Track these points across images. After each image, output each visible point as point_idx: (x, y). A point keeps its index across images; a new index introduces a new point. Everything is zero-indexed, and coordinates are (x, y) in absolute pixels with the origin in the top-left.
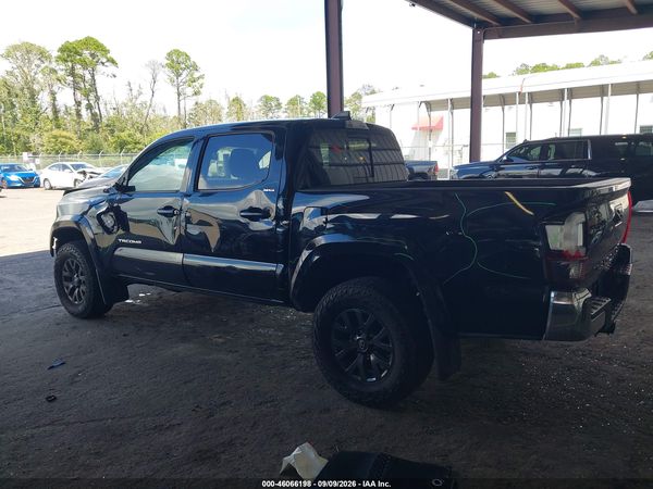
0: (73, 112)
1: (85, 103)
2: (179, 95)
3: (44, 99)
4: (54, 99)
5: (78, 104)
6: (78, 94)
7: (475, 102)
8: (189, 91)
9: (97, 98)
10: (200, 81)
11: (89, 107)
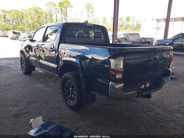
0: (61, 20)
1: (64, 18)
2: (88, 16)
3: (54, 17)
4: (57, 17)
5: (62, 18)
6: (63, 15)
7: (168, 20)
8: (91, 15)
9: (67, 17)
10: (94, 12)
11: (65, 19)
